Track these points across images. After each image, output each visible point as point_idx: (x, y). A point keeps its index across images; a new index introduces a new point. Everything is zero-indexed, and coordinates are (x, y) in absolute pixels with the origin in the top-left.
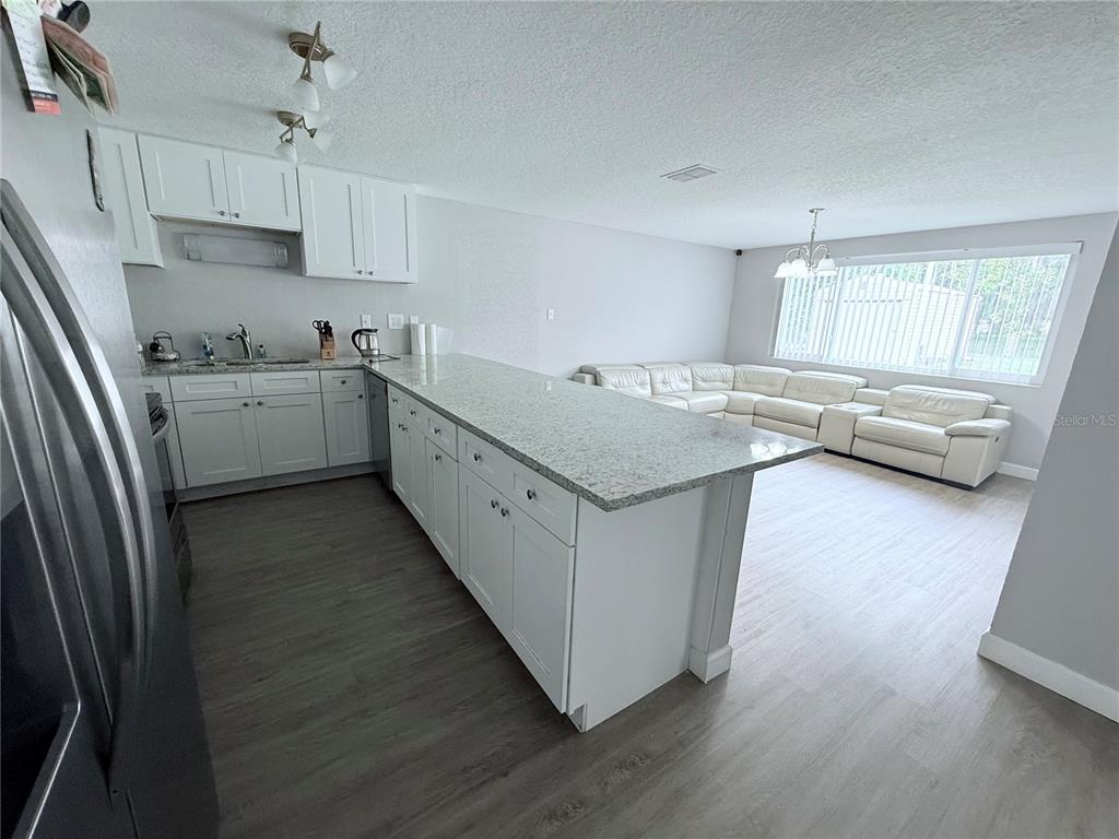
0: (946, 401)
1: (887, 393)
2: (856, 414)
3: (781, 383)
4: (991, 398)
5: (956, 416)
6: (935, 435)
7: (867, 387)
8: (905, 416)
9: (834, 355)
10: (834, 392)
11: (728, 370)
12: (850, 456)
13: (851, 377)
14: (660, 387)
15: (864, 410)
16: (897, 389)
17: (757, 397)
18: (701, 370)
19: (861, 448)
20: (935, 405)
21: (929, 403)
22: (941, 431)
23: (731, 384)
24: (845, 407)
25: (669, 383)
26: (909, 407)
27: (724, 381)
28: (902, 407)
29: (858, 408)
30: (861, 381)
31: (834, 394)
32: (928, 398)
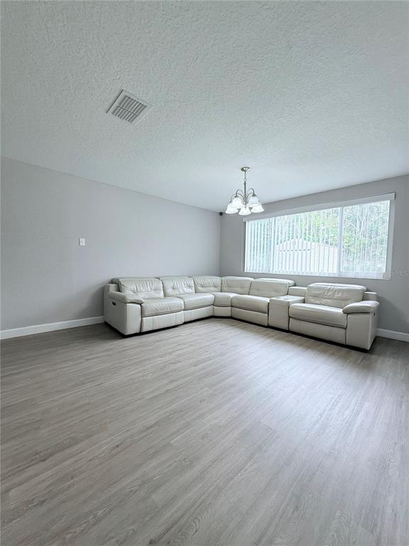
0: (339, 291)
1: (306, 288)
2: (289, 302)
3: (247, 286)
4: (364, 288)
5: (346, 300)
6: (337, 313)
7: (295, 285)
8: (318, 302)
9: (276, 269)
10: (277, 290)
11: (217, 280)
12: (288, 331)
13: (286, 281)
14: (170, 291)
15: (295, 300)
16: (311, 285)
17: (232, 295)
18: (200, 280)
19: (295, 325)
20: (334, 294)
21: (330, 293)
22: (340, 311)
23: (220, 288)
24: (282, 298)
25: (177, 289)
26: (319, 296)
27: (215, 287)
28: (315, 296)
29: (290, 299)
30: (291, 282)
31: (276, 291)
32: (329, 290)
